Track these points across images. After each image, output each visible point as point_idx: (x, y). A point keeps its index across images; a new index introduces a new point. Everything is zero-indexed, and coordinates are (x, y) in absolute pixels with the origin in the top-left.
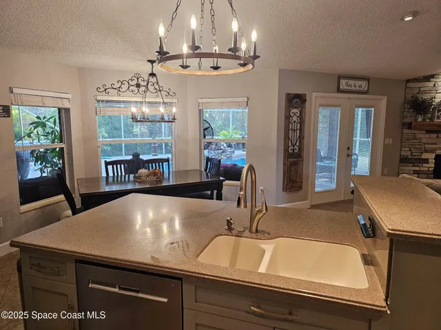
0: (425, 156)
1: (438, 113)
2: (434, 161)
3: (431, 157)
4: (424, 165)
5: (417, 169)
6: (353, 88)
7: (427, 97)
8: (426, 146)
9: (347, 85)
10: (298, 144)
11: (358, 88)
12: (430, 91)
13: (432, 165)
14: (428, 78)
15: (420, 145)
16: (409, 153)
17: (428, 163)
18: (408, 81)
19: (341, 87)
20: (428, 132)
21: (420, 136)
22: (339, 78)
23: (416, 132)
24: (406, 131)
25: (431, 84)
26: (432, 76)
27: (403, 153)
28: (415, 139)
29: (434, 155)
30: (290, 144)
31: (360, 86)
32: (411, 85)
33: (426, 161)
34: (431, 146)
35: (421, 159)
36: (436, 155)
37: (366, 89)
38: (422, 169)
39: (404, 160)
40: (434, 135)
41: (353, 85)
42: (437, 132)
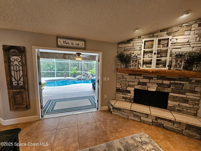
0: (129, 89)
1: (133, 63)
2: (133, 92)
3: (132, 90)
4: (128, 94)
5: (124, 96)
6: (70, 45)
7: (128, 53)
8: (129, 83)
9: (65, 42)
10: (22, 79)
11: (75, 45)
12: (130, 49)
13: (132, 95)
14: (129, 41)
15: (126, 82)
16: (120, 87)
18: (119, 44)
19: (59, 44)
20: (130, 75)
21: (126, 77)
22: (58, 37)
23: (124, 74)
24: (118, 73)
25: (131, 45)
26: (132, 40)
27: (118, 86)
28: (123, 79)
29: (134, 89)
30: (13, 80)
31: (78, 44)
32: (120, 46)
33: (129, 92)
34: (132, 83)
35: (126, 90)
36: (135, 89)
37: (83, 46)
38: (127, 96)
39: (118, 90)
40: (134, 77)
41: (70, 43)
42: (135, 75)
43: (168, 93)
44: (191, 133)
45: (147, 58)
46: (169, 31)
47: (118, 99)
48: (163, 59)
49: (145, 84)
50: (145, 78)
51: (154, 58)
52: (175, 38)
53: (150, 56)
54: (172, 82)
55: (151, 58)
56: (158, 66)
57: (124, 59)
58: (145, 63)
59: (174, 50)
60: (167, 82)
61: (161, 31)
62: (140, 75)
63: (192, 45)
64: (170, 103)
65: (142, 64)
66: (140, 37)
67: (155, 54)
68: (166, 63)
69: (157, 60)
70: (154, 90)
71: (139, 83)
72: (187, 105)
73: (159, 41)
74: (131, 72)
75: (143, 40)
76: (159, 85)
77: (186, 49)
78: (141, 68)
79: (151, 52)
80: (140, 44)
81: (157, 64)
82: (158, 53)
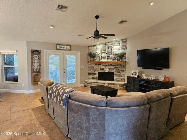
0: (95, 72)
1: (96, 58)
2: (98, 74)
3: (97, 73)
5: (93, 77)
6: (63, 48)
7: (94, 52)
8: (96, 69)
9: (60, 47)
10: (38, 68)
11: (65, 48)
12: (95, 50)
13: (97, 76)
15: (93, 69)
16: (91, 72)
17: (96, 75)
18: (89, 47)
19: (57, 48)
20: (96, 64)
21: (93, 66)
22: (56, 45)
23: (92, 64)
24: (89, 64)
25: (95, 48)
26: (95, 45)
27: (89, 71)
30: (34, 68)
31: (67, 48)
33: (96, 74)
34: (97, 69)
35: (94, 73)
36: (99, 72)
37: (70, 49)
38: (95, 77)
39: (89, 74)
40: (98, 65)
41: (63, 47)
42: (98, 64)
43: (113, 73)
44: (121, 88)
45: (103, 56)
46: (112, 43)
47: (90, 79)
48: (110, 56)
49: (103, 69)
50: (103, 65)
51: (106, 56)
52: (114, 46)
53: (105, 54)
54: (115, 67)
55: (105, 56)
56: (108, 59)
57: (92, 56)
58: (102, 58)
59: (114, 52)
60: (113, 67)
61: (109, 43)
62: (101, 64)
63: (121, 50)
64: (115, 77)
65: (101, 58)
66: (99, 44)
67: (107, 53)
68: (111, 58)
69: (108, 56)
70: (107, 72)
71: (100, 69)
72: (121, 77)
73: (108, 47)
74: (96, 63)
75: (101, 46)
76: (110, 69)
77: (119, 52)
78: (101, 61)
79: (105, 52)
80: (100, 48)
81: (108, 58)
82: (108, 53)
